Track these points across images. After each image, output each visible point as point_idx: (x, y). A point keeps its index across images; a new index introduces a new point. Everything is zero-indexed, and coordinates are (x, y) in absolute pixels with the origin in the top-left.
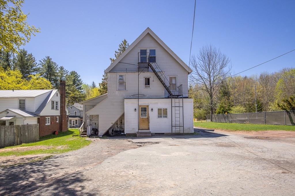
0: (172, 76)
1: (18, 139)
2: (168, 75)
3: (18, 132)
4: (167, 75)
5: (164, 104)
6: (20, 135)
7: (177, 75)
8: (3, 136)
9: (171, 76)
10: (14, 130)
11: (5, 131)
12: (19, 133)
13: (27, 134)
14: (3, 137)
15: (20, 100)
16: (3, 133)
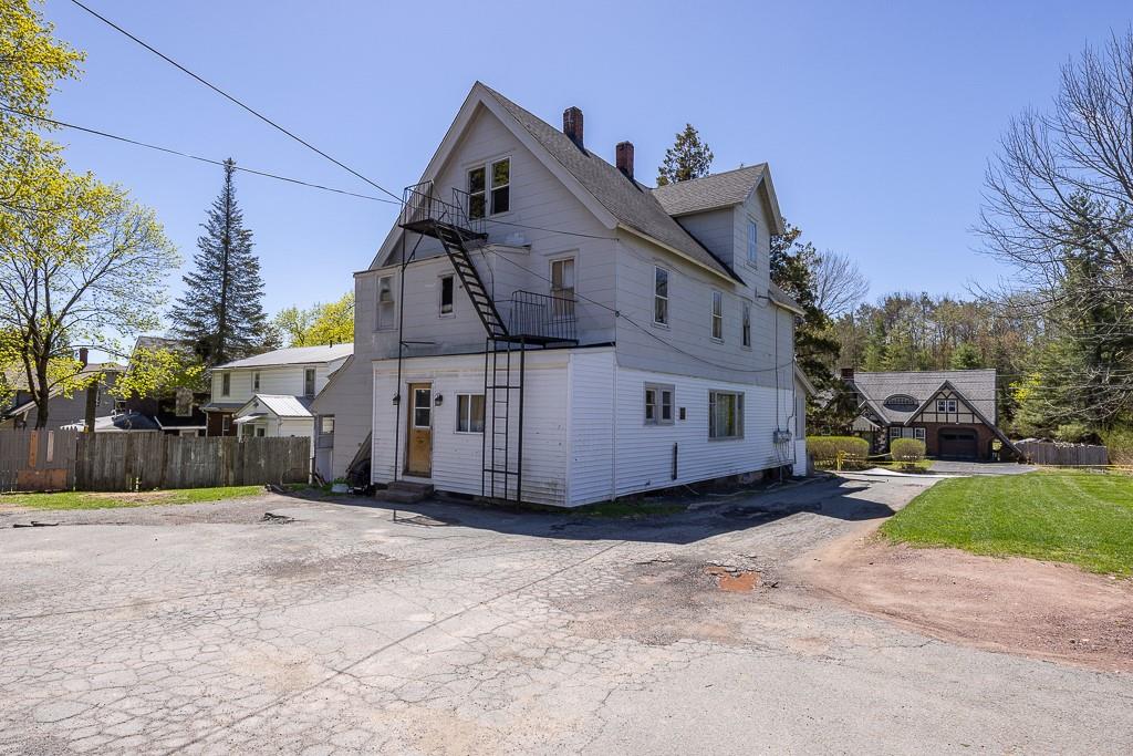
0: (560, 256)
1: (231, 474)
2: (546, 255)
3: (232, 455)
4: (544, 253)
5: (476, 375)
6: (236, 465)
7: (578, 250)
8: (179, 461)
9: (557, 258)
10: (216, 451)
11: (186, 452)
12: (235, 458)
13: (262, 462)
14: (179, 465)
15: (308, 371)
16: (180, 455)
